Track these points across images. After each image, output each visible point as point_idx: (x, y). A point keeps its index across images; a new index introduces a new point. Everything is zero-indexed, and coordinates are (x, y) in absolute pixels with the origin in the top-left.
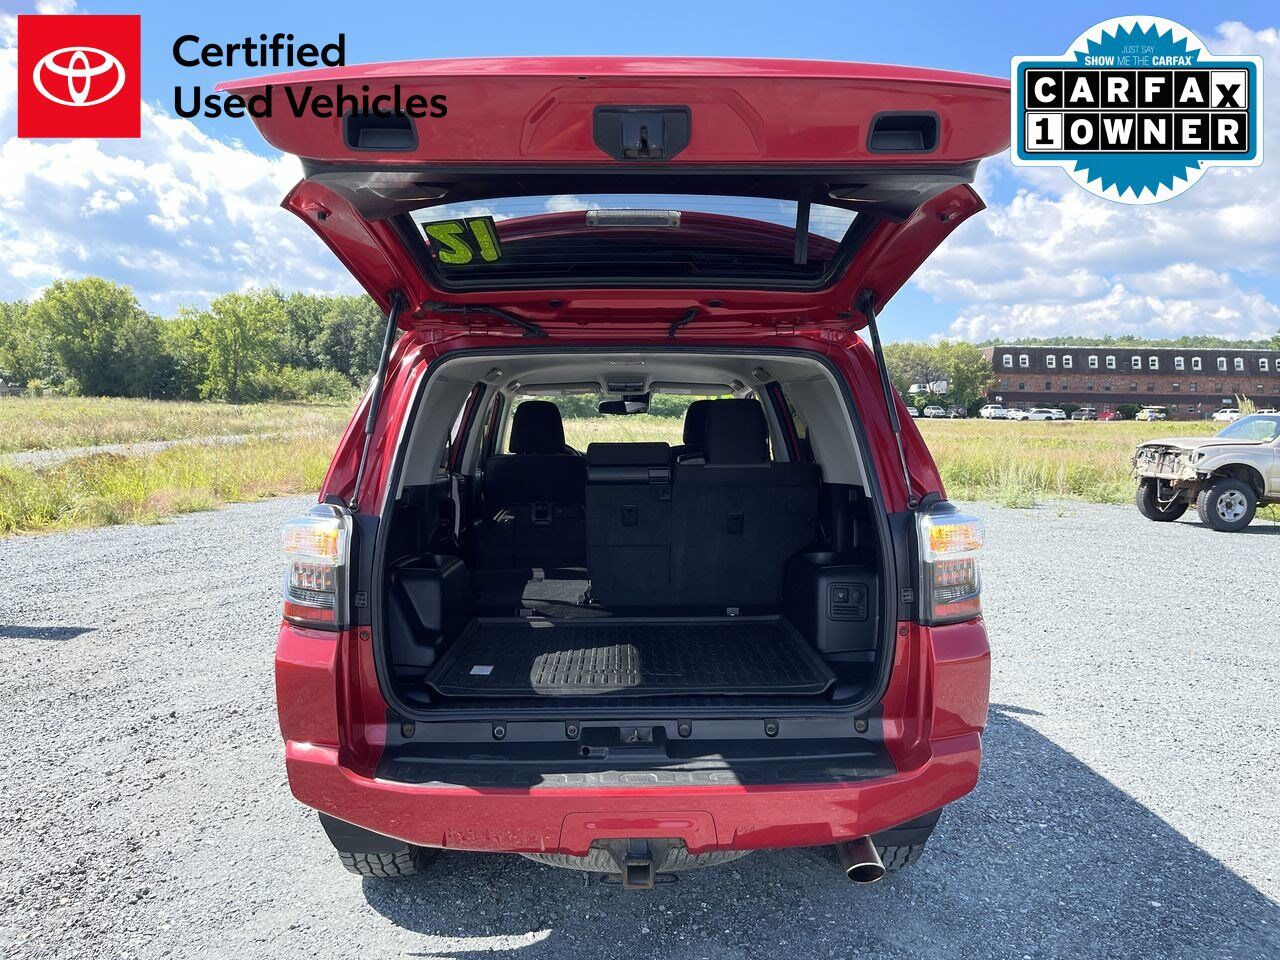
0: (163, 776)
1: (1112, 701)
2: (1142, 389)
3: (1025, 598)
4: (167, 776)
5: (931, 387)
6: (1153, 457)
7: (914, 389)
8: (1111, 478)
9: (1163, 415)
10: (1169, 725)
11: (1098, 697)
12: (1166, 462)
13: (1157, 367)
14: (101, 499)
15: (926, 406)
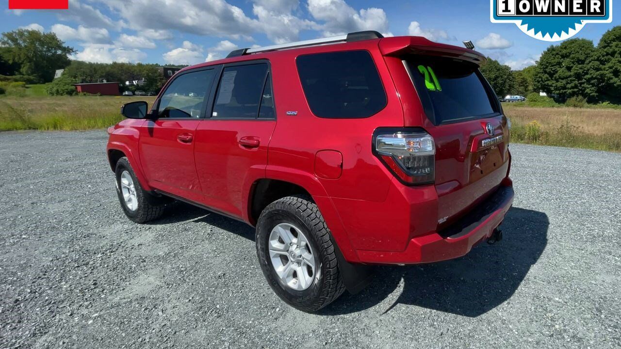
5: (136, 82)
7: (128, 83)
15: (135, 90)
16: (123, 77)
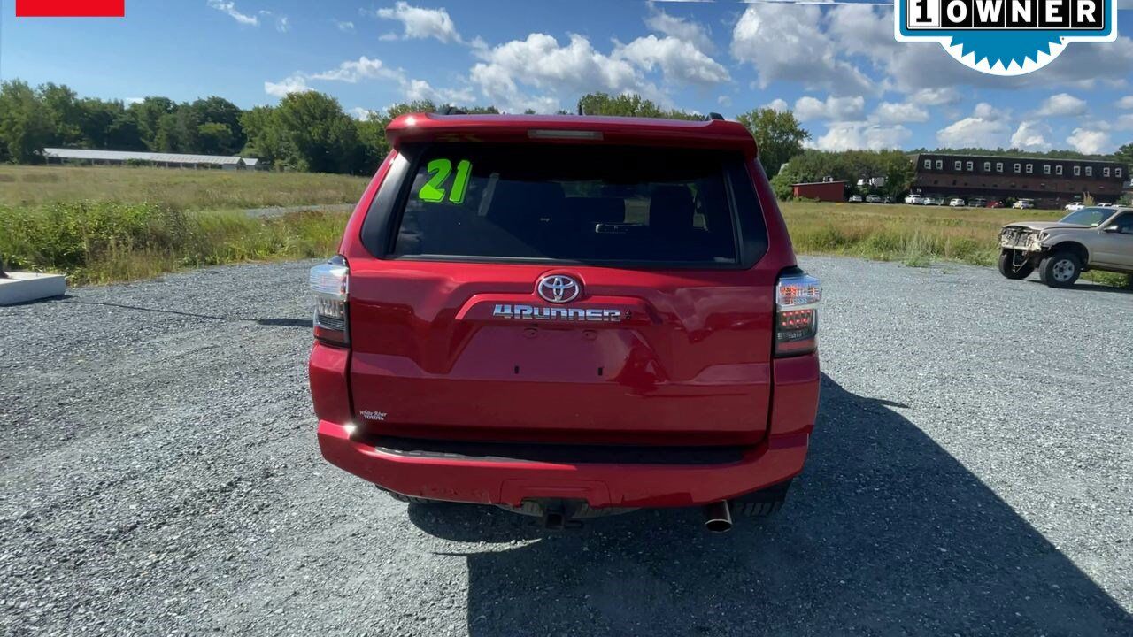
0: (298, 428)
1: (948, 404)
2: (1019, 187)
3: (904, 330)
4: (301, 428)
5: (873, 181)
6: (1012, 235)
7: (860, 182)
8: (985, 248)
9: (1032, 205)
10: (983, 422)
11: (938, 401)
12: (1021, 239)
13: (1031, 172)
14: (303, 241)
15: (868, 194)
16: (855, 174)
